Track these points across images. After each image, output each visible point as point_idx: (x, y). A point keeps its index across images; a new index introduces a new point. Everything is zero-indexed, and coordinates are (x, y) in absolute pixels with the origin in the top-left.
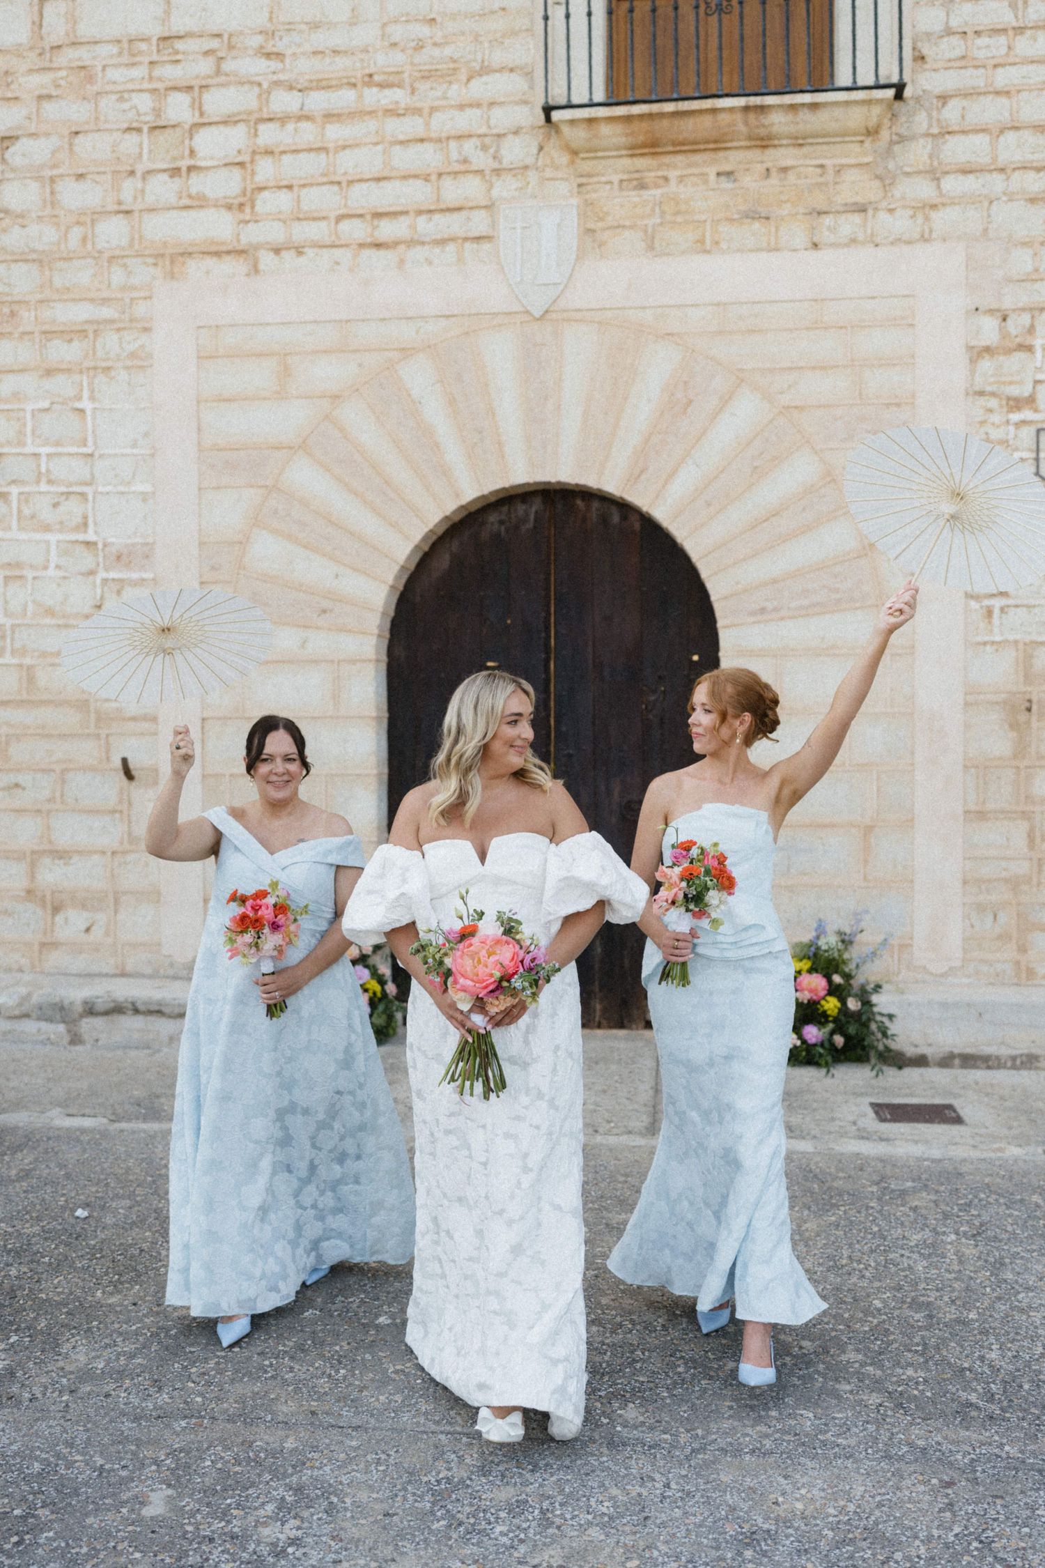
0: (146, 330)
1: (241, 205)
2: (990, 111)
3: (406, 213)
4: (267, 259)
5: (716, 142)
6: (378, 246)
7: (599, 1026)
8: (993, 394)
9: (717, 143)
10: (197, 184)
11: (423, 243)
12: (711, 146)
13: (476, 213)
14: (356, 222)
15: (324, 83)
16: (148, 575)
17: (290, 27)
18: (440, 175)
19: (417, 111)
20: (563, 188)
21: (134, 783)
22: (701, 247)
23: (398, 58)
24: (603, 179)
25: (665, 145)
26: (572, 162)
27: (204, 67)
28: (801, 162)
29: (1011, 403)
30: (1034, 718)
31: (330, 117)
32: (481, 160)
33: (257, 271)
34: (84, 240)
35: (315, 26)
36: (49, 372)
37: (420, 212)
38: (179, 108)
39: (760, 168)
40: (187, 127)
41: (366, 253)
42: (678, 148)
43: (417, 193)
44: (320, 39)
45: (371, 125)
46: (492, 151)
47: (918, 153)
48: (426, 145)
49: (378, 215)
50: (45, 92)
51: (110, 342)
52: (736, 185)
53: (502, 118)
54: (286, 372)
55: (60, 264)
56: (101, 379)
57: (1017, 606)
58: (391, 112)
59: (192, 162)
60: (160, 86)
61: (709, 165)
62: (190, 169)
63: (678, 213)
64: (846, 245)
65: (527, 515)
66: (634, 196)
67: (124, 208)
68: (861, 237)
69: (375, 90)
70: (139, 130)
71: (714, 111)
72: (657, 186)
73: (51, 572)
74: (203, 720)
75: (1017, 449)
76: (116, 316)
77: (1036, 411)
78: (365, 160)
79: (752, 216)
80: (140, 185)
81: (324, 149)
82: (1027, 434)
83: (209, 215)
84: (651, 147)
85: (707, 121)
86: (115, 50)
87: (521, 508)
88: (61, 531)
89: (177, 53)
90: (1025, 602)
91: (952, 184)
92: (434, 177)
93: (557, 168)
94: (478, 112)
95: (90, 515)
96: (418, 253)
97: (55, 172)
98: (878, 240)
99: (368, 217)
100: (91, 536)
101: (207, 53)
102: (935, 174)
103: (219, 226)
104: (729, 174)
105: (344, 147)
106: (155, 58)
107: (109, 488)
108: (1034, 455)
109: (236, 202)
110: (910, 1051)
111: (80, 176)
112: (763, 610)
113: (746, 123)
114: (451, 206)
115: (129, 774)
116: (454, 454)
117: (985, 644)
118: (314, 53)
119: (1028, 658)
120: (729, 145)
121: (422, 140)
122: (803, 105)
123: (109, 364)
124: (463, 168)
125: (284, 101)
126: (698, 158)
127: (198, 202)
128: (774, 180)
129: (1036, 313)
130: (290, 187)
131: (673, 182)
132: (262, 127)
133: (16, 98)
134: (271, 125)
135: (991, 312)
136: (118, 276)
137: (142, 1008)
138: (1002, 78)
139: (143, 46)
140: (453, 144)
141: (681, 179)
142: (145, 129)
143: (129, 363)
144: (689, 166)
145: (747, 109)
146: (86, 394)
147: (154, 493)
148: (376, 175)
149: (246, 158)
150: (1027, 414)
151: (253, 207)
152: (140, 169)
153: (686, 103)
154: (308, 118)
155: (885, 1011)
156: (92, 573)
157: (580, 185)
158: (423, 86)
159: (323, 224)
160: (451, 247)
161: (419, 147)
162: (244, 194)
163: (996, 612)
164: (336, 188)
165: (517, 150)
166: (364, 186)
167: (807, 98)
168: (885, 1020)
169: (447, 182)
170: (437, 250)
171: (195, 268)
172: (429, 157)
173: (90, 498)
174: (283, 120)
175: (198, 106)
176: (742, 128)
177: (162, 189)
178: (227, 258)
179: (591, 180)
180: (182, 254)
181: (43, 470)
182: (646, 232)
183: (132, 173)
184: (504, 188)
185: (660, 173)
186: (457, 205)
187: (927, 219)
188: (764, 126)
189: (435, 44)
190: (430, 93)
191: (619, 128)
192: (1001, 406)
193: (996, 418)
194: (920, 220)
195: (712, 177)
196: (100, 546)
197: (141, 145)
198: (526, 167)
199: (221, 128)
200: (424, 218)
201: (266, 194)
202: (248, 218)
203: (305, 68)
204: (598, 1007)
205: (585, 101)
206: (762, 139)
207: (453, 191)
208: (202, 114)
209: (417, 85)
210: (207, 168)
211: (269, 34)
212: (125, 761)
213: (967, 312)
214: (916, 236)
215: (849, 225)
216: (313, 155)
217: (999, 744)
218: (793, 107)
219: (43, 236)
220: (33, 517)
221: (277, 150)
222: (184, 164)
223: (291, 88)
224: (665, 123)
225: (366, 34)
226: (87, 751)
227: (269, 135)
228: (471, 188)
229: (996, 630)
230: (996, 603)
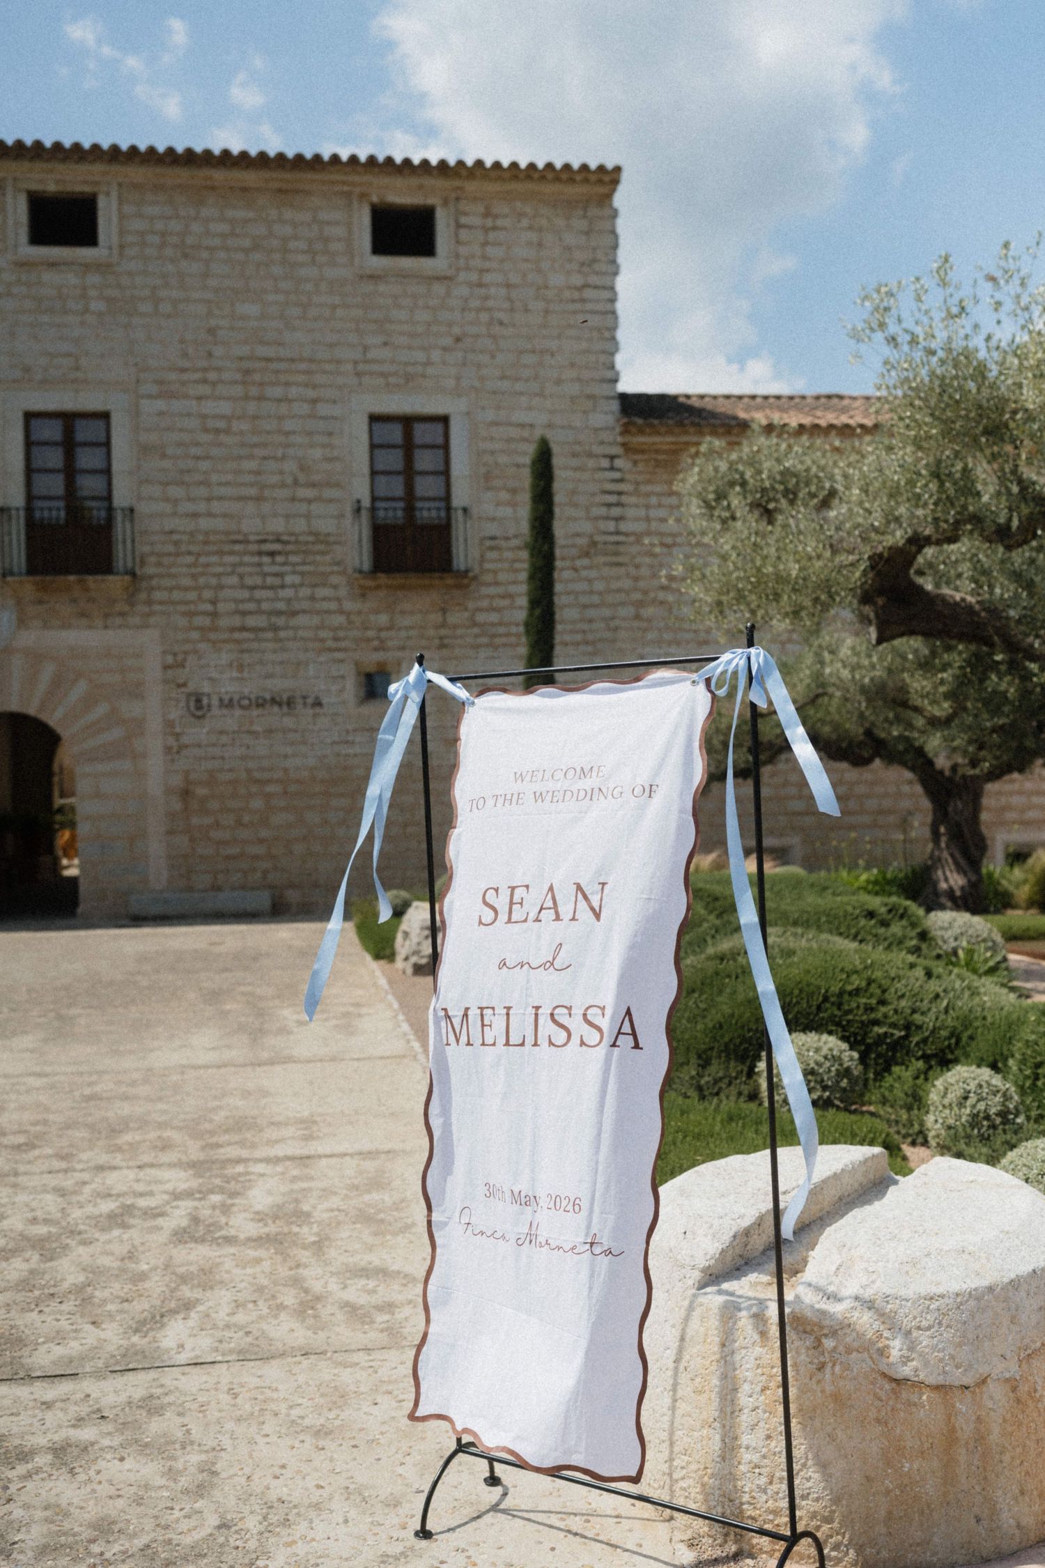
2: (167, 582)
8: (172, 682)
9: (69, 590)
12: (66, 591)
20: (11, 602)
22: (66, 626)
24: (26, 600)
25: (49, 589)
26: (15, 595)
28: (100, 597)
29: (178, 685)
30: (189, 797)
39: (85, 599)
42: (54, 591)
47: (143, 596)
52: (77, 604)
61: (66, 597)
63: (54, 614)
64: (118, 628)
66: (39, 606)
68: (123, 625)
71: (66, 579)
72: (47, 604)
75: (181, 702)
77: (187, 688)
79: (82, 616)
82: (184, 696)
84: (44, 590)
85: (64, 582)
91: (157, 608)
93: (9, 595)
98: (129, 626)
102: (149, 602)
104: (73, 600)
113: (79, 584)
117: (172, 771)
119: (187, 776)
120: (72, 590)
126: (62, 595)
128: (90, 603)
129: (186, 654)
131: (53, 602)
135: (170, 653)
138: (173, 570)
141: (55, 601)
144: (59, 597)
145: (79, 579)
150: (183, 689)
153: (56, 576)
157: (17, 602)
176: (77, 586)
179: (21, 600)
182: (43, 620)
185: (48, 599)
187: (147, 619)
188: (85, 584)
191: (31, 584)
192: (175, 686)
193: (173, 691)
194: (144, 620)
195: (67, 601)
205: (19, 572)
206: (85, 590)
213: (162, 653)
214: (143, 625)
215: (118, 621)
217: (177, 806)
224: (48, 583)
230: (176, 757)
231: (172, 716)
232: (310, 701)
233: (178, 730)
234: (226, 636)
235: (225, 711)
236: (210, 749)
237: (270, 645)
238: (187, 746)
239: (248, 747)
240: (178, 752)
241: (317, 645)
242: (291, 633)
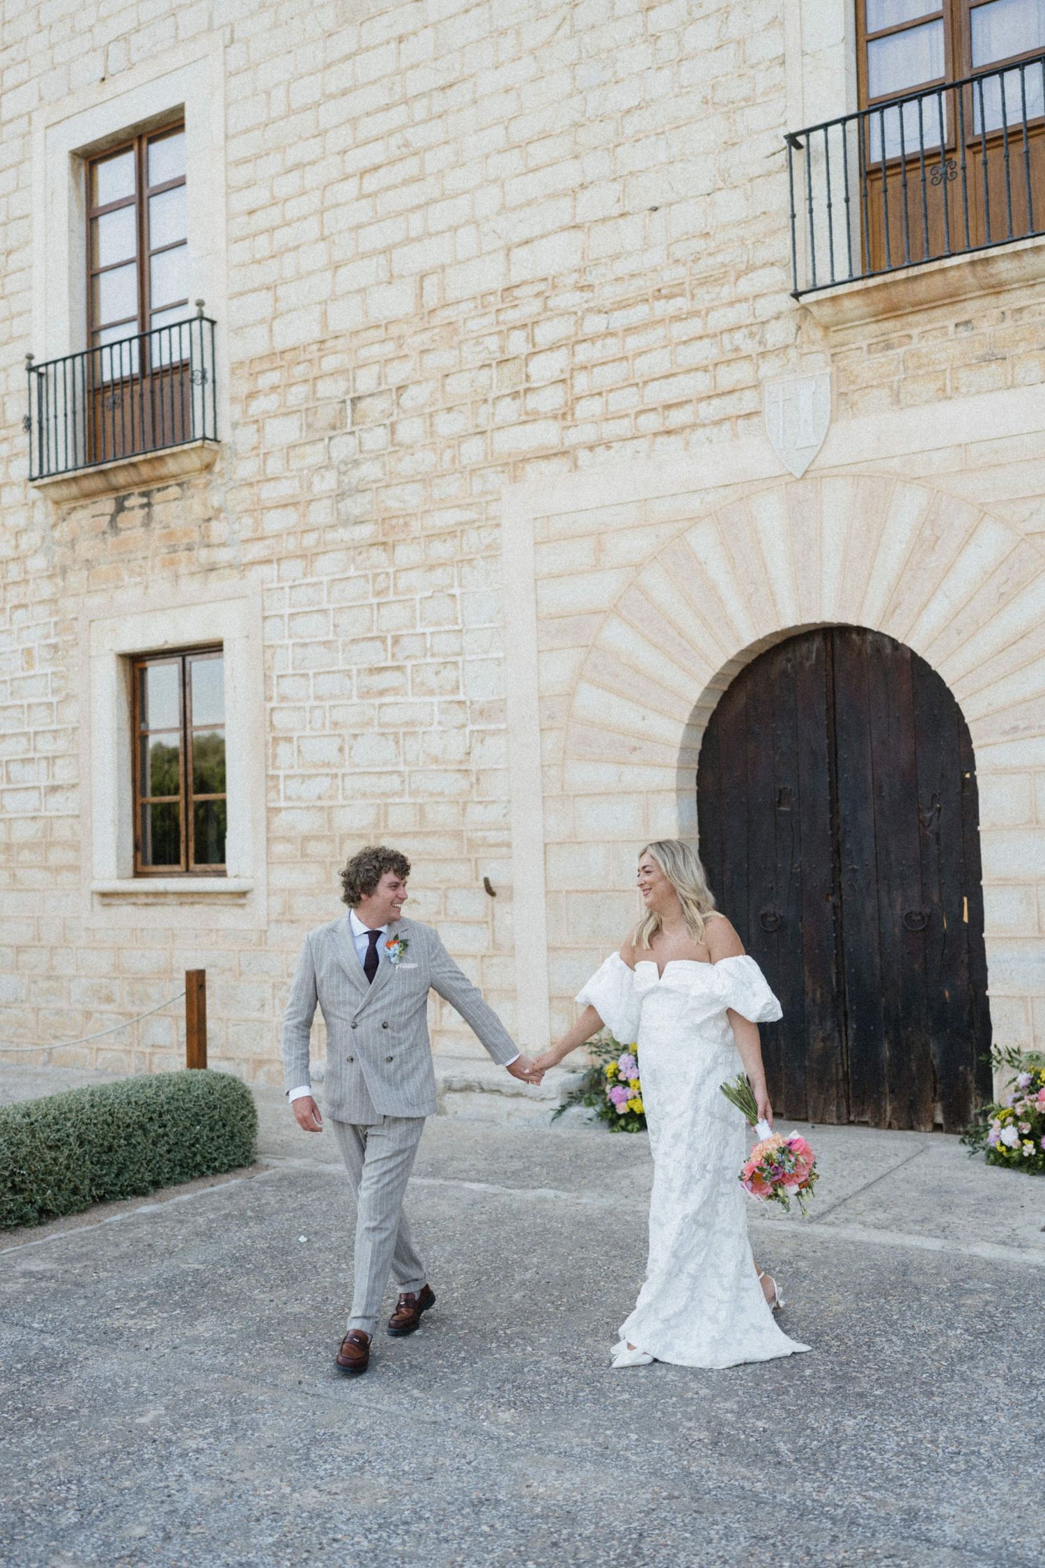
0: (498, 525)
1: (564, 415)
3: (689, 401)
4: (583, 455)
5: (951, 296)
6: (668, 432)
7: (890, 1127)
9: (952, 298)
10: (532, 402)
11: (704, 425)
12: (948, 301)
13: (747, 392)
14: (652, 416)
15: (624, 303)
16: (503, 726)
17: (597, 262)
18: (716, 365)
19: (696, 313)
20: (819, 362)
21: (496, 899)
22: (943, 395)
23: (680, 271)
24: (853, 346)
25: (904, 308)
26: (826, 336)
27: (535, 306)
28: (1032, 302)
31: (629, 330)
32: (750, 347)
33: (576, 466)
34: (453, 459)
35: (616, 257)
36: (431, 568)
37: (701, 400)
38: (518, 343)
39: (996, 313)
40: (523, 357)
41: (660, 439)
42: (917, 308)
43: (700, 383)
44: (621, 268)
45: (660, 331)
46: (758, 338)
48: (705, 341)
49: (668, 407)
50: (426, 347)
51: (473, 539)
52: (975, 332)
53: (766, 308)
54: (600, 549)
55: (438, 481)
56: (466, 569)
58: (677, 318)
59: (528, 385)
60: (503, 327)
61: (946, 318)
62: (527, 390)
63: (919, 367)
65: (810, 652)
66: (879, 357)
67: (480, 430)
69: (663, 301)
70: (489, 365)
71: (943, 271)
72: (900, 345)
73: (435, 727)
74: (545, 845)
76: (476, 516)
78: (657, 362)
79: (987, 359)
80: (491, 410)
81: (626, 358)
83: (540, 426)
84: (892, 311)
85: (938, 279)
86: (472, 305)
87: (804, 647)
88: (441, 694)
89: (516, 298)
92: (711, 368)
93: (813, 343)
94: (745, 305)
95: (461, 679)
96: (700, 433)
97: (433, 409)
99: (660, 410)
100: (461, 697)
101: (537, 295)
103: (546, 434)
104: (967, 323)
105: (640, 354)
106: (500, 306)
107: (473, 657)
109: (561, 412)
111: (450, 409)
112: (1015, 729)
113: (975, 275)
114: (726, 390)
115: (490, 891)
116: (734, 605)
118: (616, 280)
120: (963, 297)
121: (701, 338)
122: (1025, 250)
123: (471, 556)
124: (734, 356)
125: (595, 324)
126: (938, 313)
127: (532, 417)
128: (1009, 322)
130: (600, 394)
131: (915, 339)
132: (579, 348)
133: (406, 356)
134: (584, 345)
136: (477, 486)
137: (485, 1087)
139: (492, 298)
140: (726, 337)
141: (923, 335)
142: (494, 364)
143: (485, 554)
144: (930, 321)
145: (972, 263)
146: (456, 584)
147: (505, 658)
148: (666, 373)
149: (566, 375)
151: (573, 415)
152: (491, 396)
153: (916, 269)
154: (612, 334)
156: (464, 726)
157: (833, 355)
158: (700, 292)
159: (626, 421)
160: (726, 426)
161: (698, 344)
162: (566, 405)
164: (635, 388)
165: (778, 334)
166: (656, 383)
167: (1028, 244)
169: (722, 370)
170: (715, 430)
171: (532, 471)
172: (704, 352)
173: (460, 665)
174: (592, 340)
175: (531, 340)
176: (971, 280)
177: (507, 409)
178: (556, 460)
179: (844, 349)
180: (521, 461)
181: (428, 645)
182: (891, 388)
183: (485, 401)
184: (768, 368)
185: (903, 333)
186: (730, 388)
188: (991, 275)
189: (710, 254)
190: (705, 297)
191: (858, 301)
195: (951, 328)
196: (468, 703)
197: (491, 378)
198: (787, 347)
199: (548, 353)
200: (703, 404)
201: (582, 402)
202: (569, 423)
203: (608, 294)
204: (889, 1108)
205: (828, 282)
206: (993, 287)
207: (728, 377)
208: (534, 345)
209: (695, 291)
210: (538, 388)
211: (581, 271)
212: (486, 881)
216: (616, 364)
218: (1017, 254)
219: (425, 459)
220: (422, 684)
221: (589, 365)
222: (521, 388)
223: (599, 312)
224: (901, 288)
225: (656, 256)
226: (462, 872)
227: (584, 353)
228: (740, 373)
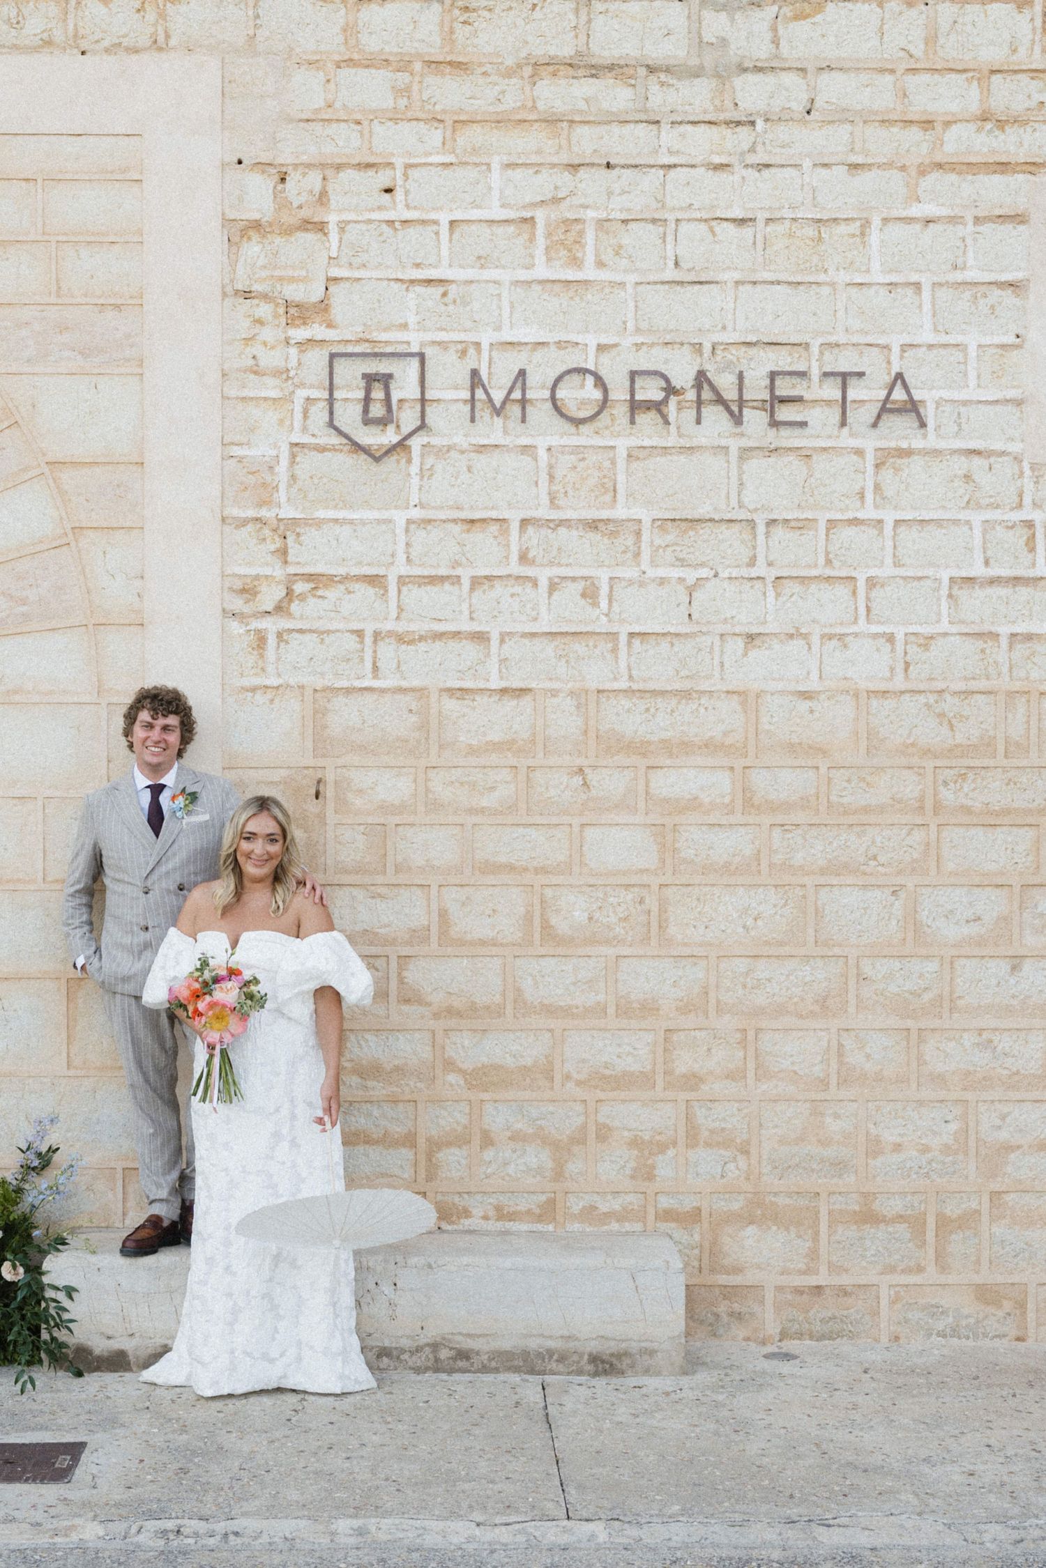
8: (265, 297)
29: (292, 311)
30: (330, 806)
57: (301, 631)
64: (35, 49)
68: (58, 36)
75: (302, 385)
77: (330, 326)
82: (317, 359)
90: (317, 625)
98: (84, 45)
108: (326, 395)
110: (100, 1346)
117: (254, 689)
119: (319, 713)
129: (330, 173)
135: (261, 166)
150: (317, 331)
155: (60, 1283)
163: (272, 641)
168: (61, 1296)
187: (162, 15)
192: (276, 316)
193: (268, 334)
194: (151, 16)
213: (224, 165)
214: (144, 41)
215: (39, 18)
229: (270, 669)
230: (270, 625)
231: (259, 450)
232: (867, 393)
233: (288, 512)
234: (513, 95)
235: (492, 430)
236: (413, 595)
237: (701, 142)
238: (317, 580)
239: (590, 594)
240: (280, 609)
241: (914, 143)
242: (792, 92)
